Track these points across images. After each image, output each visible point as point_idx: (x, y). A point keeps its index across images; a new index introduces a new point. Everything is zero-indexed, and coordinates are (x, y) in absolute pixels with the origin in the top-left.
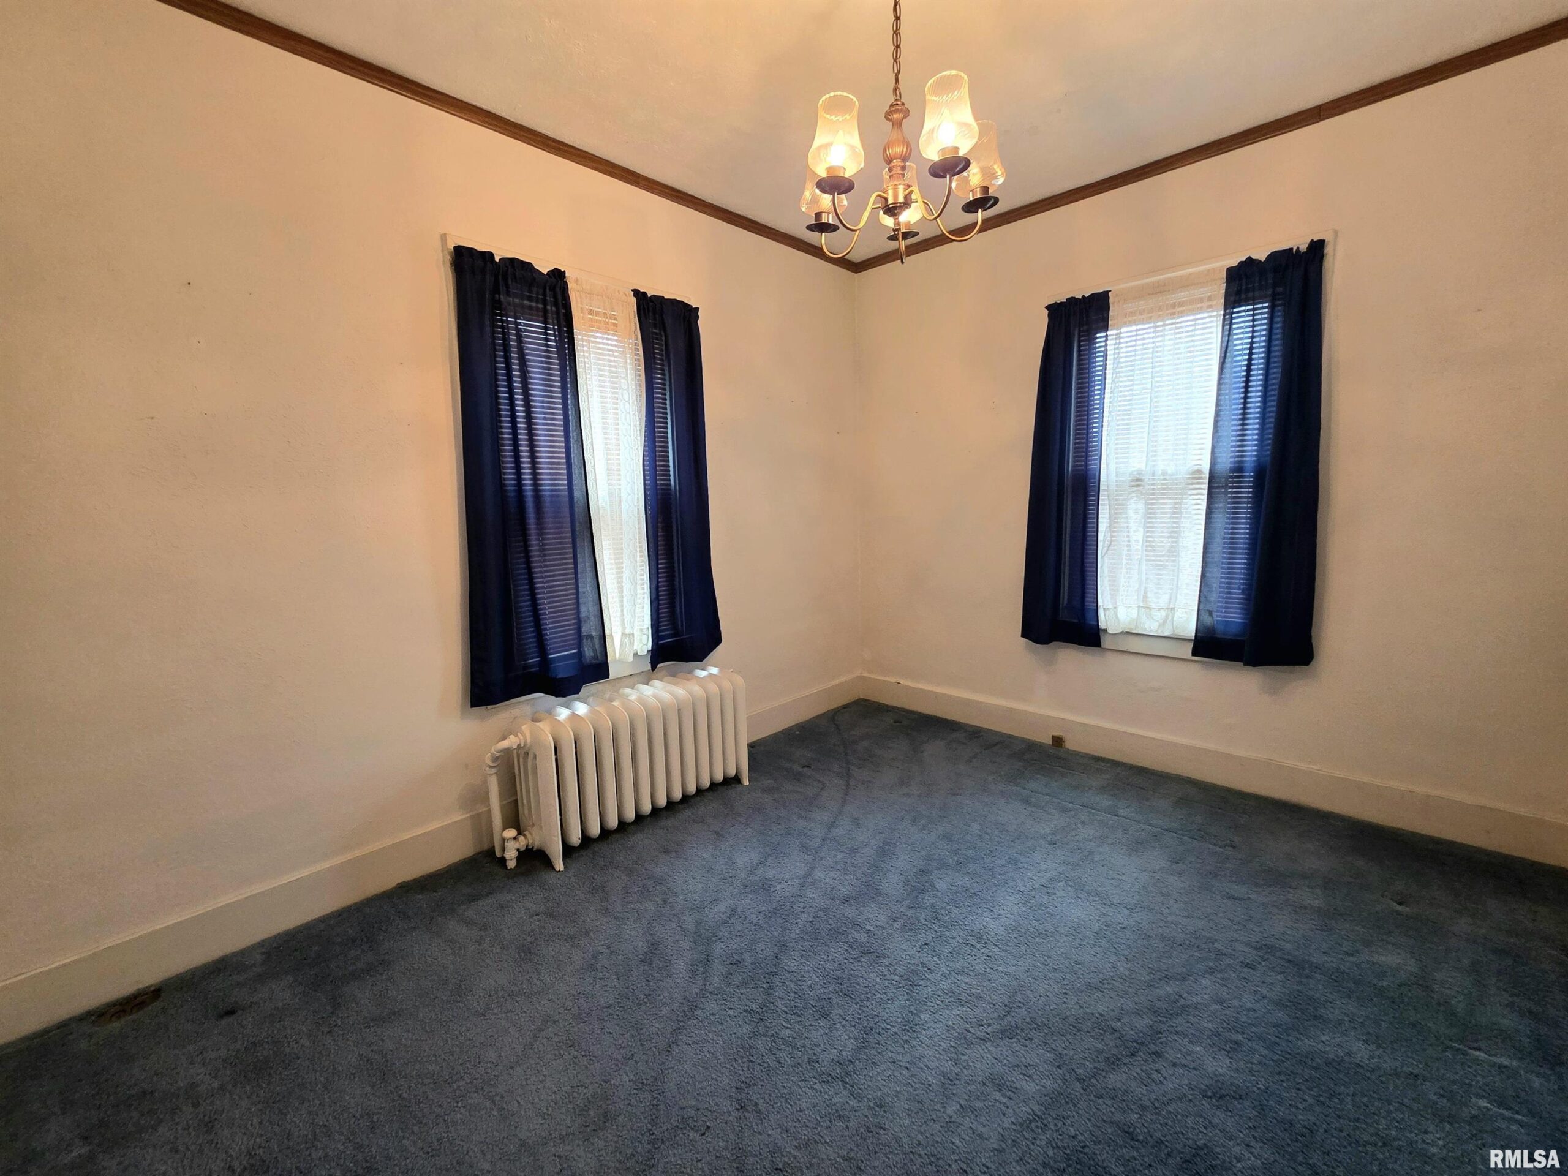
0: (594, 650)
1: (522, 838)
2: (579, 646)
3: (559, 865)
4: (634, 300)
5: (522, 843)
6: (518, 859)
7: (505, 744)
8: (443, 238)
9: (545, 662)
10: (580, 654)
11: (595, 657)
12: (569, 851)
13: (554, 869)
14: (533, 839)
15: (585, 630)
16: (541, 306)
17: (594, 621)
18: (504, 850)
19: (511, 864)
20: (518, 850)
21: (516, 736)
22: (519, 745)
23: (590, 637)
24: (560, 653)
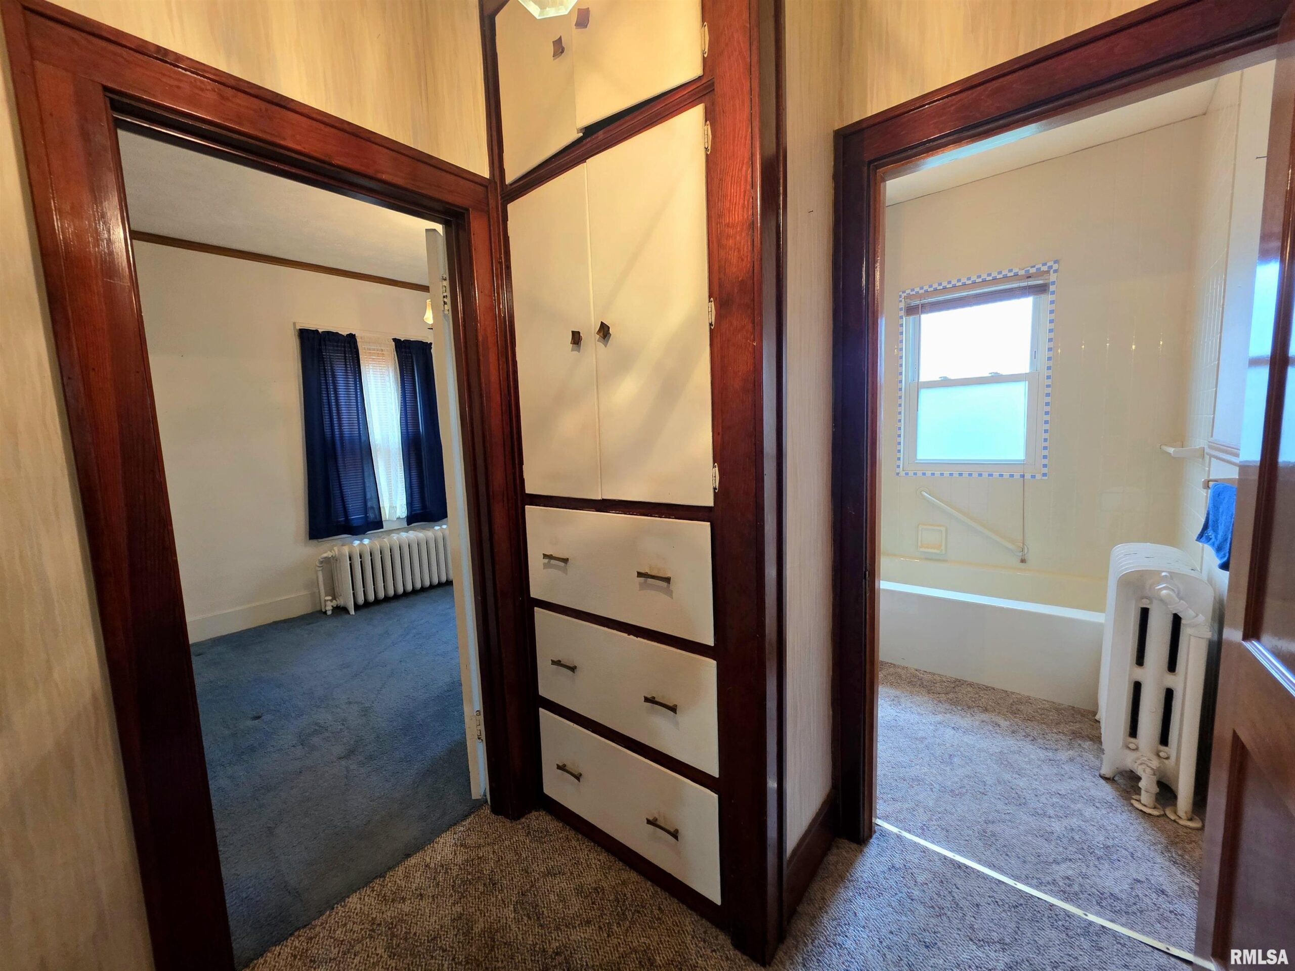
0: (375, 514)
1: (334, 601)
2: (366, 512)
3: (352, 612)
4: (394, 343)
5: (334, 603)
6: (332, 610)
7: (325, 555)
8: (294, 324)
9: (347, 520)
10: (366, 517)
11: (376, 518)
12: (357, 607)
13: (349, 614)
14: (341, 602)
15: (369, 504)
16: (343, 349)
17: (375, 500)
18: (325, 606)
19: (329, 613)
20: (332, 606)
21: (331, 552)
22: (332, 556)
23: (372, 508)
24: (356, 517)
